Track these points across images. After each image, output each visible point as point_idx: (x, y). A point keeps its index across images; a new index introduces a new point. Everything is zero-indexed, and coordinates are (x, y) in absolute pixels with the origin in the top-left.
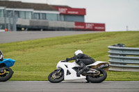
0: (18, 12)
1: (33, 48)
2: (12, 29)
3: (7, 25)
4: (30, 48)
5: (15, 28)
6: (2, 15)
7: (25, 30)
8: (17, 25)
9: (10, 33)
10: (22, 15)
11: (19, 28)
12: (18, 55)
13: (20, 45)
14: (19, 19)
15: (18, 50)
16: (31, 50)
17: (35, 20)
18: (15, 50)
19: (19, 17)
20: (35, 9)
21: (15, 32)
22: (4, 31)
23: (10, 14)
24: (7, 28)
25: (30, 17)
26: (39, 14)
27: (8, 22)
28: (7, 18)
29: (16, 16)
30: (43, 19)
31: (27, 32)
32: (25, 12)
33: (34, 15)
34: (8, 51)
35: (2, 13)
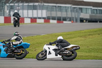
0: (81, 9)
1: (92, 35)
2: (76, 21)
3: (73, 18)
4: (89, 35)
5: (79, 20)
6: (70, 11)
7: (86, 22)
8: (80, 18)
9: (75, 24)
10: (84, 11)
11: (82, 21)
12: (81, 40)
13: (83, 33)
14: (82, 14)
15: (80, 37)
16: (91, 36)
17: (94, 14)
18: (78, 36)
19: (82, 12)
20: (93, 7)
21: (79, 23)
22: (70, 22)
23: (75, 10)
24: (73, 20)
25: (90, 12)
26: (97, 10)
27: (73, 16)
28: (73, 13)
29: (80, 11)
30: (99, 14)
31: (87, 23)
32: (86, 8)
33: (93, 11)
34: (73, 38)
35: (70, 9)
